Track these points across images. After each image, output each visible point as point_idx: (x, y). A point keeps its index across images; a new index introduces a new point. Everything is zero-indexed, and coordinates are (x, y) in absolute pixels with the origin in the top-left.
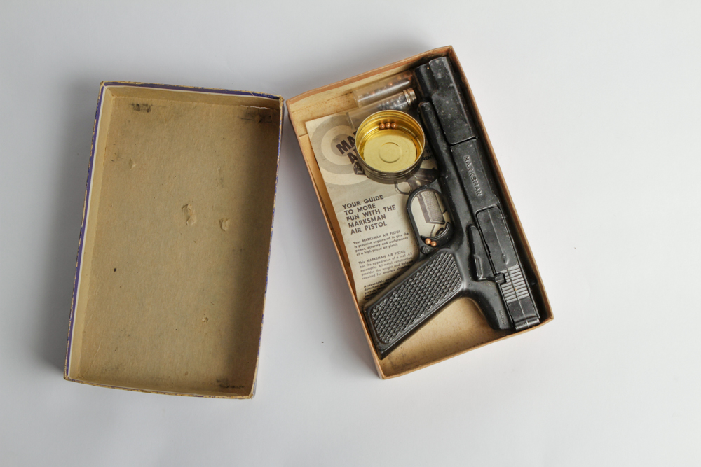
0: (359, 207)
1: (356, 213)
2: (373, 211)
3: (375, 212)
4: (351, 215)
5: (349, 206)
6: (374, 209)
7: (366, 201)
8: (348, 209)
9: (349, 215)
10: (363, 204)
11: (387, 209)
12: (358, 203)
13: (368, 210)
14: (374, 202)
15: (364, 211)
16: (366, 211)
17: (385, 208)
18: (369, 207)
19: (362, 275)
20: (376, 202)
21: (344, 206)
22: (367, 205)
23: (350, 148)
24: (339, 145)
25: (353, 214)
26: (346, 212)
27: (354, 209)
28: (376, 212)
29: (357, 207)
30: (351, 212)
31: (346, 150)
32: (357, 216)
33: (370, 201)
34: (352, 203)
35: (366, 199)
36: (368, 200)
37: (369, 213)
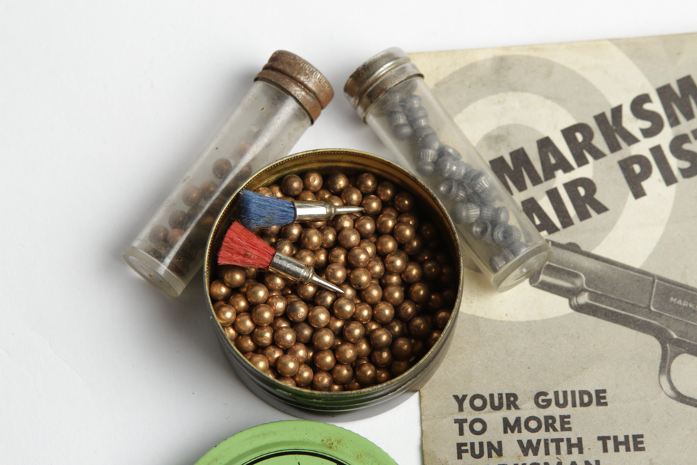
0: (512, 415)
1: (494, 433)
2: (558, 441)
3: (563, 446)
4: (476, 439)
5: (478, 403)
6: (565, 435)
7: (540, 399)
8: (469, 414)
9: (469, 437)
10: (527, 409)
11: (610, 444)
12: (511, 400)
13: (542, 434)
14: (568, 410)
15: (525, 436)
16: (534, 437)
17: (604, 439)
18: (549, 423)
20: (576, 414)
21: (460, 401)
22: (541, 414)
23: (536, 181)
24: (501, 159)
25: (484, 438)
26: (460, 422)
27: (494, 419)
28: (570, 446)
29: (504, 413)
30: (478, 427)
31: (522, 187)
32: (496, 445)
33: (557, 404)
34: (492, 396)
35: (545, 394)
36: (551, 396)
37: (542, 444)
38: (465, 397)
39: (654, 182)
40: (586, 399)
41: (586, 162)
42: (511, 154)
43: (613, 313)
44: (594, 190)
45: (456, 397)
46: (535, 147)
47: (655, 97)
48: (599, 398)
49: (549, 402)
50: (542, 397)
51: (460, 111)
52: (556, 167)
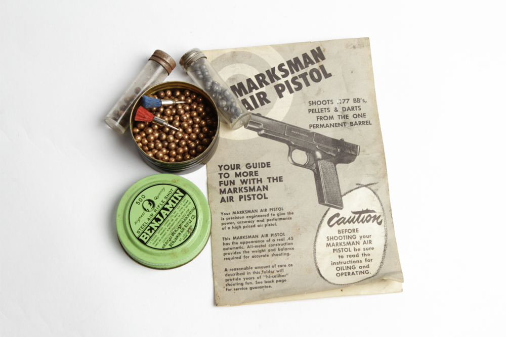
0: (238, 171)
1: (232, 177)
2: (254, 179)
3: (256, 181)
4: (226, 180)
5: (227, 167)
6: (256, 177)
7: (248, 166)
8: (223, 171)
9: (223, 179)
10: (243, 169)
11: (271, 180)
12: (238, 166)
13: (248, 177)
14: (257, 169)
15: (243, 178)
16: (245, 178)
17: (269, 178)
18: (251, 174)
19: (225, 254)
20: (260, 170)
21: (220, 167)
22: (248, 171)
23: (246, 93)
24: (234, 86)
25: (229, 179)
26: (221, 174)
27: (232, 173)
28: (258, 181)
29: (235, 171)
30: (226, 175)
31: (241, 95)
32: (233, 181)
33: (254, 167)
34: (231, 165)
35: (249, 164)
36: (251, 165)
37: (248, 180)
38: (222, 166)
39: (286, 93)
40: (263, 165)
41: (263, 86)
42: (238, 84)
43: (272, 136)
44: (266, 96)
45: (219, 166)
46: (246, 81)
47: (286, 64)
48: (268, 165)
49: (251, 167)
50: (248, 165)
51: (220, 70)
52: (253, 88)
